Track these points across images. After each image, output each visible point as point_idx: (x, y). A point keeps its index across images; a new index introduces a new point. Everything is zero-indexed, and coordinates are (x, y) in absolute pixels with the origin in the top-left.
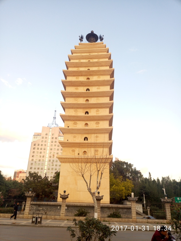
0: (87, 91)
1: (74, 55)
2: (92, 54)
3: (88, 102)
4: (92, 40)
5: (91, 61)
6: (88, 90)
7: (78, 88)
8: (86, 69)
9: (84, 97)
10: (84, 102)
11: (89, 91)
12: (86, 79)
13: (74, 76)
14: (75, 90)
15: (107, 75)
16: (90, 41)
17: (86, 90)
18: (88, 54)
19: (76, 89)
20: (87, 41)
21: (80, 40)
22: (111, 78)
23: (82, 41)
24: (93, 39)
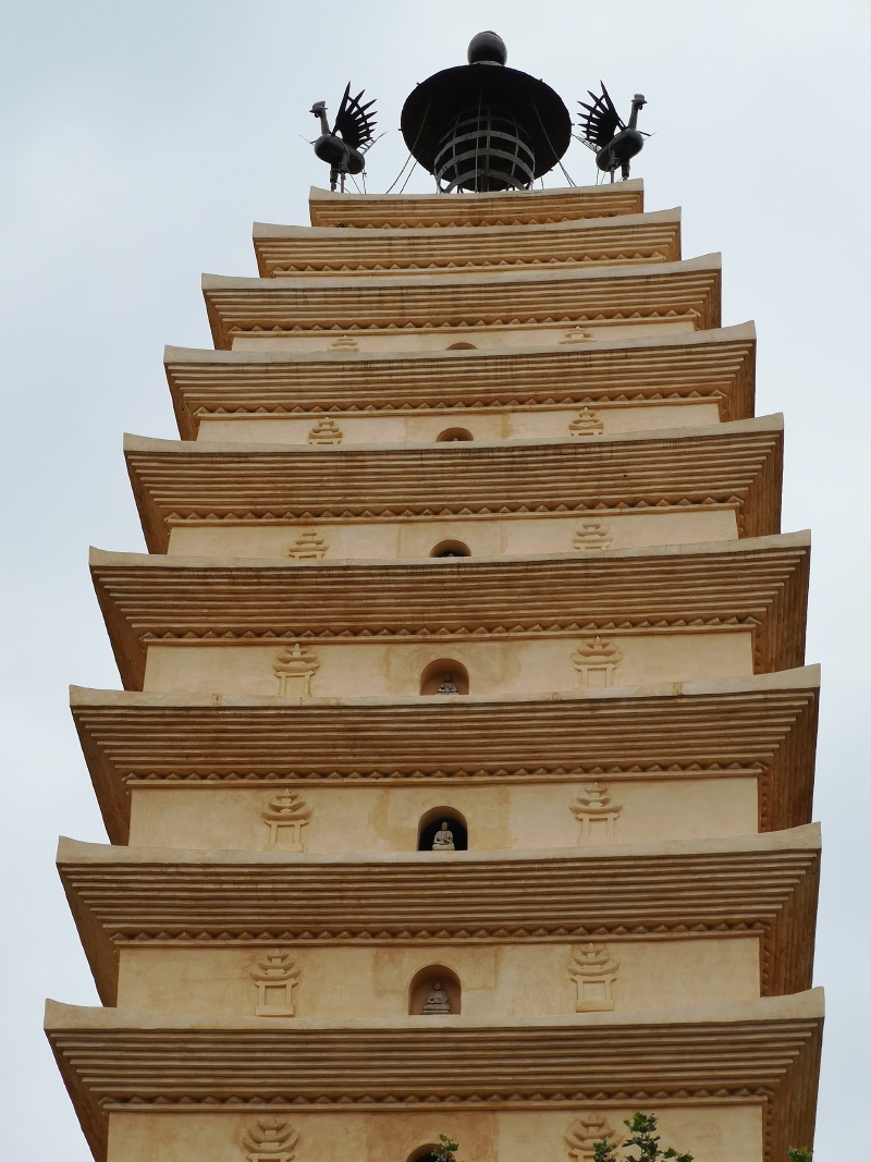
0: (426, 843)
1: (246, 349)
2: (488, 343)
3: (454, 1008)
4: (490, 151)
5: (486, 431)
6: (443, 834)
7: (309, 798)
8: (412, 545)
9: (388, 936)
10: (394, 1014)
11: (461, 842)
12: (417, 675)
13: (248, 636)
14: (262, 830)
15: (717, 622)
16: (466, 166)
17: (415, 840)
18: (435, 345)
19: (274, 817)
20: (421, 170)
21: (325, 149)
22: (761, 666)
23: (357, 165)
24: (497, 143)
